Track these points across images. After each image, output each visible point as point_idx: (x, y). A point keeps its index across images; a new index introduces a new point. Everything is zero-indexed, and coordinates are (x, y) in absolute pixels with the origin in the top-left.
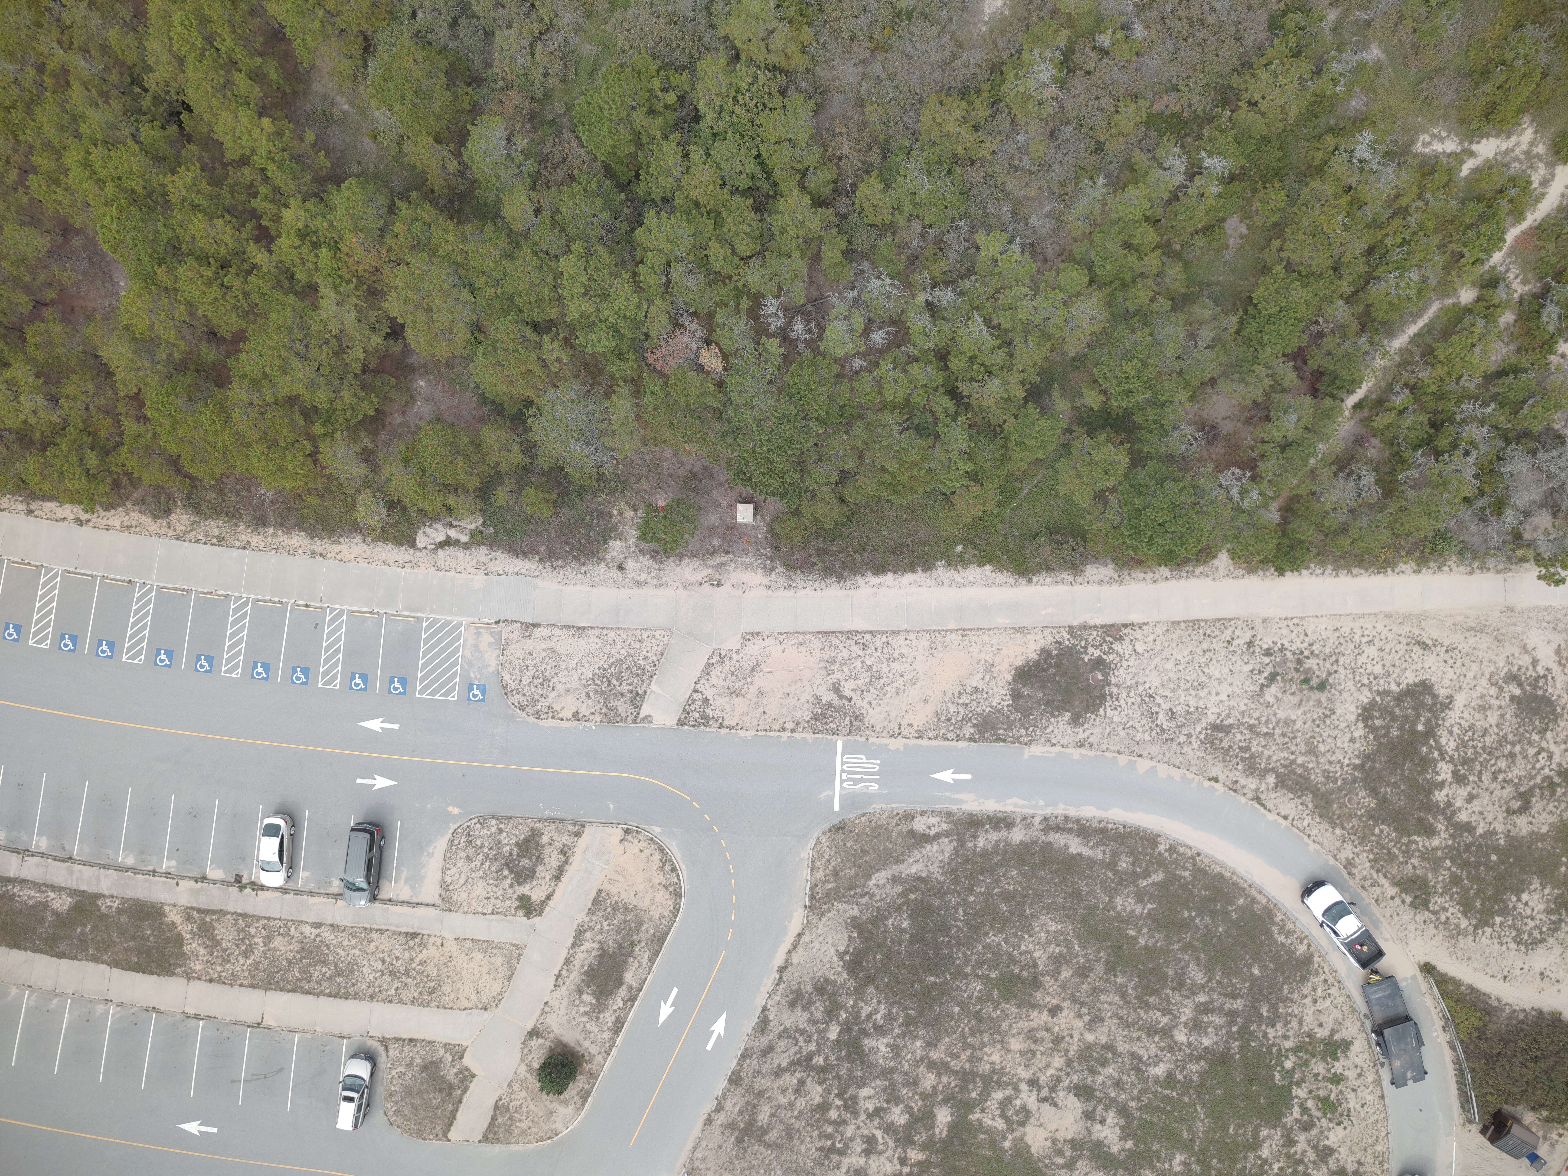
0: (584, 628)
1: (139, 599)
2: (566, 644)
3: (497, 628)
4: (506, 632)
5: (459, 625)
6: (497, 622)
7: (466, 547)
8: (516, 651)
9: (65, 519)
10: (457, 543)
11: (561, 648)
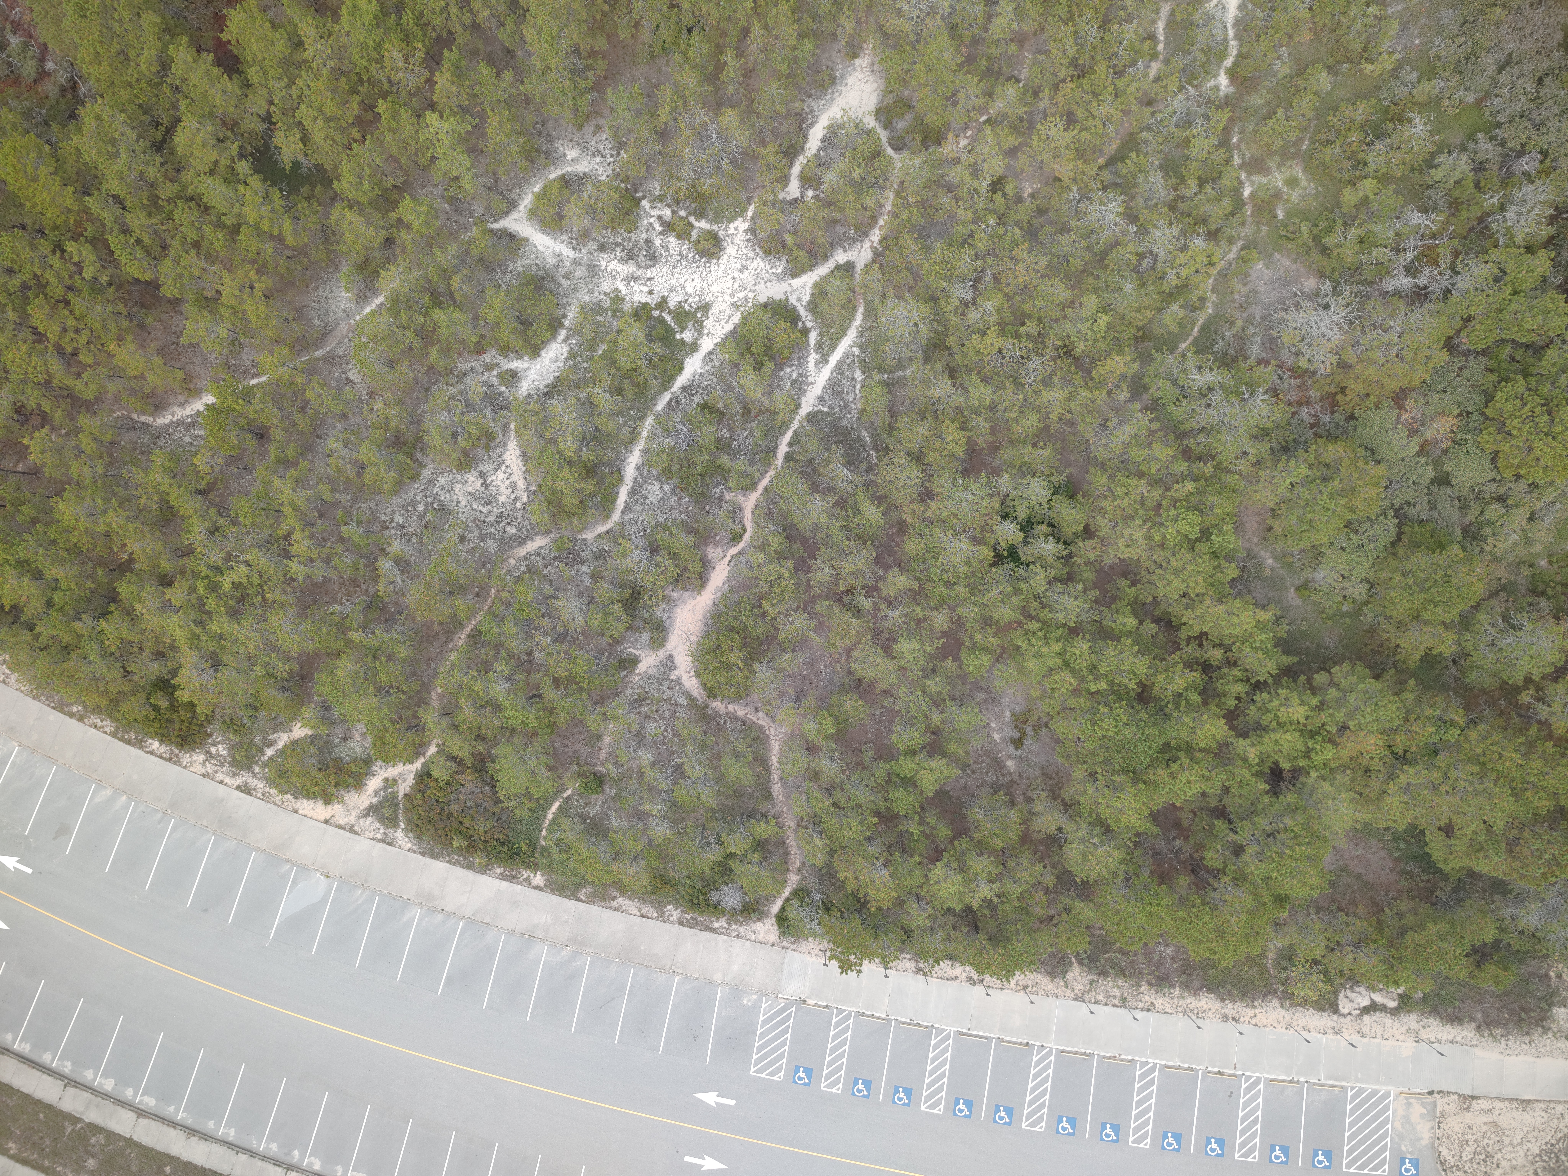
0: (1529, 1101)
1: (1038, 1063)
2: (1509, 1118)
3: (1430, 1099)
4: (1441, 1104)
5: (1387, 1095)
6: (1431, 1093)
7: (1394, 1012)
8: (1455, 1124)
9: (956, 978)
10: (1383, 1008)
11: (1504, 1122)
